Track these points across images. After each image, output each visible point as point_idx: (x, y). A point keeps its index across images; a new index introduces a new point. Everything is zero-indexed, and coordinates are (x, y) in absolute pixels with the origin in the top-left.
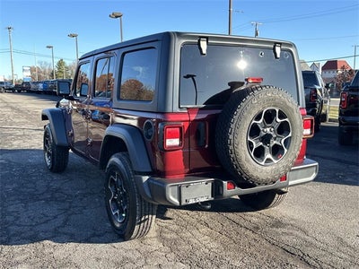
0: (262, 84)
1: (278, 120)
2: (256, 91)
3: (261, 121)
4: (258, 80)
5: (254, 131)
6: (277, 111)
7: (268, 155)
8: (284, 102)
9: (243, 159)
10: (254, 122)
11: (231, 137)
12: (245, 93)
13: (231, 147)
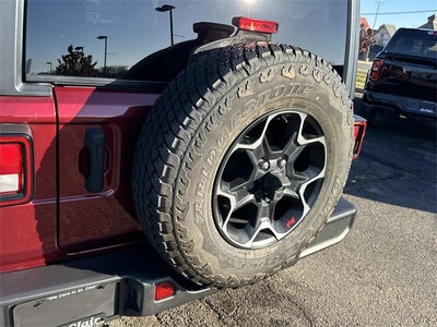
0: (275, 39)
1: (302, 140)
2: (254, 61)
3: (259, 142)
4: (268, 28)
5: (236, 168)
6: (303, 117)
7: (265, 223)
8: (325, 98)
9: (198, 247)
10: (239, 146)
11: (166, 189)
12: (223, 63)
13: (164, 217)
